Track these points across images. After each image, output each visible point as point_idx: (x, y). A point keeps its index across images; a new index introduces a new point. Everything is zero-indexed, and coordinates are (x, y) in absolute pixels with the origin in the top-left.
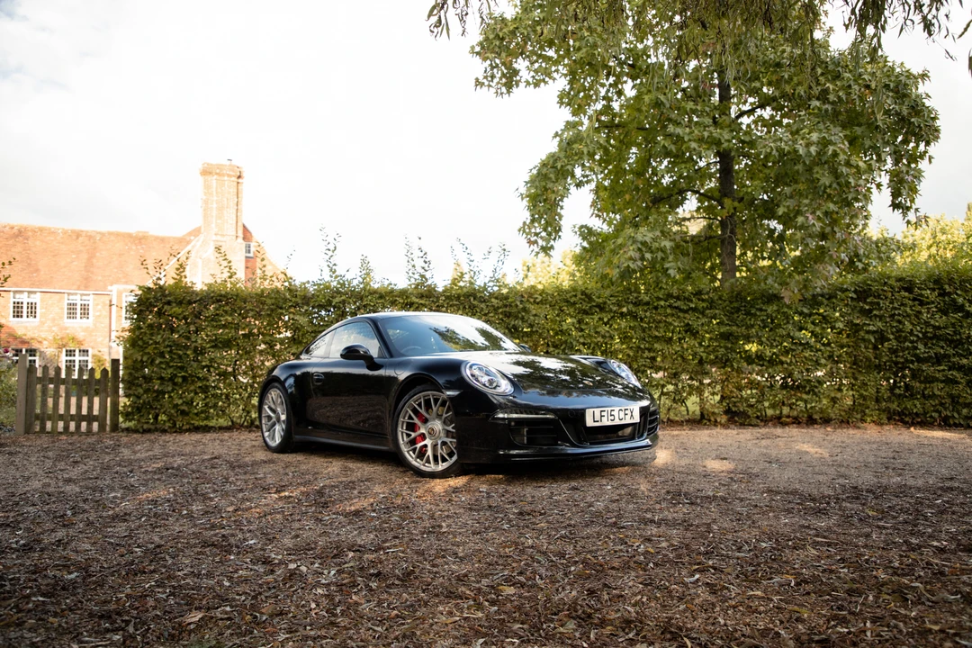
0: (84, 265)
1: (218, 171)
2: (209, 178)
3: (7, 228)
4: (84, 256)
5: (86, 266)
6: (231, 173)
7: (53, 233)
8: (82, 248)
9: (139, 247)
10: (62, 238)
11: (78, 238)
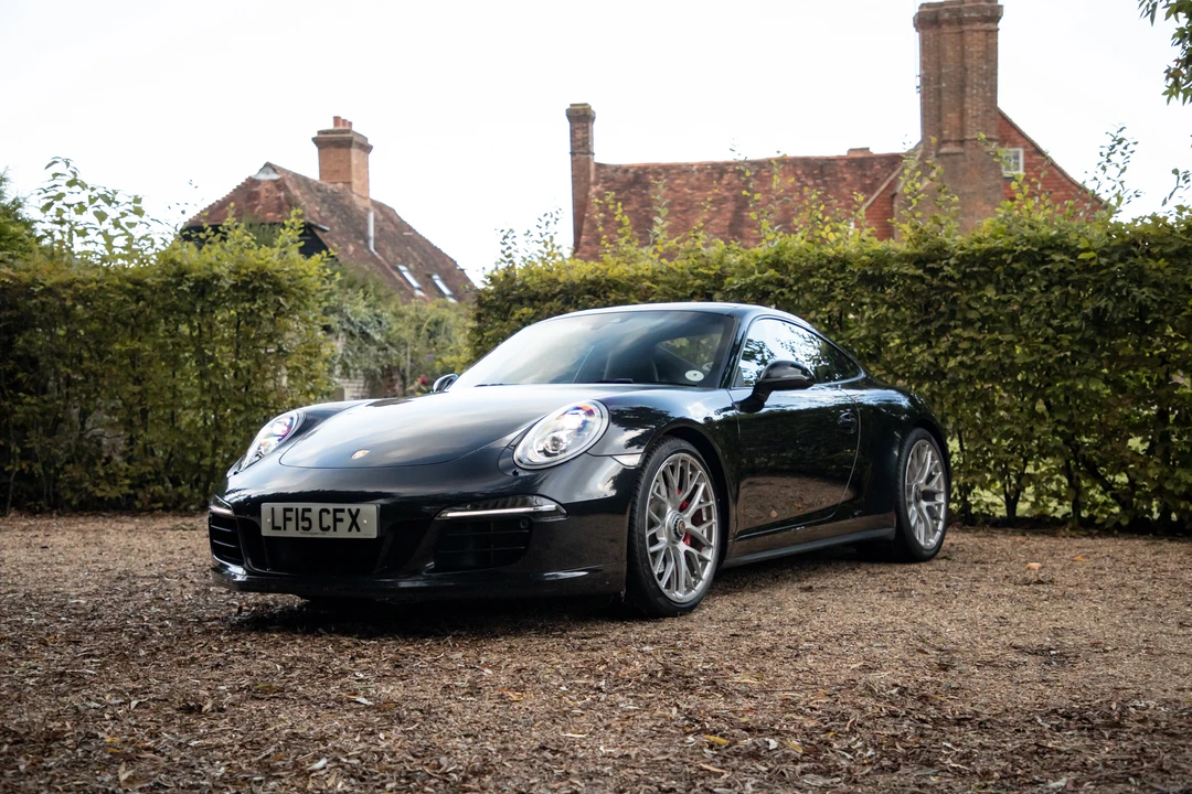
0: (727, 223)
1: (946, 15)
2: (931, 33)
3: (619, 173)
4: (730, 206)
5: (731, 225)
6: (972, 15)
7: (685, 171)
8: (726, 194)
9: (818, 181)
10: (698, 179)
11: (721, 177)
